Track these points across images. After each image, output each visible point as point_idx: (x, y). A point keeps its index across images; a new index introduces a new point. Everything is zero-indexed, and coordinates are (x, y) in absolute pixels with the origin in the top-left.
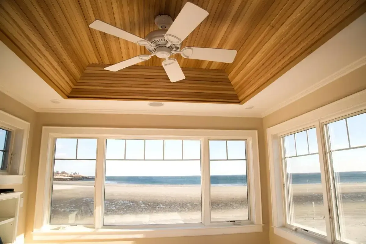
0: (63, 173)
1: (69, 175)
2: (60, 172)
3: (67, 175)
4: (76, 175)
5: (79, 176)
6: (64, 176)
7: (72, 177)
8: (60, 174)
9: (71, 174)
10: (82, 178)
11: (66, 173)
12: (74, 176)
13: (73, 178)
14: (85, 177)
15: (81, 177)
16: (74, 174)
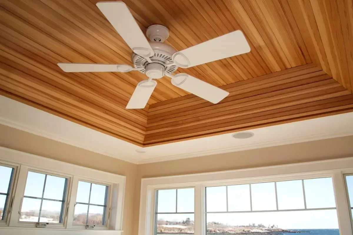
0: (260, 226)
1: (267, 228)
2: (256, 225)
3: (264, 229)
4: (274, 228)
5: (278, 230)
6: (262, 229)
7: (271, 230)
8: (256, 228)
9: (269, 227)
10: (282, 232)
11: (263, 227)
12: (273, 230)
13: (271, 232)
14: (286, 231)
15: (280, 231)
16: (272, 227)
